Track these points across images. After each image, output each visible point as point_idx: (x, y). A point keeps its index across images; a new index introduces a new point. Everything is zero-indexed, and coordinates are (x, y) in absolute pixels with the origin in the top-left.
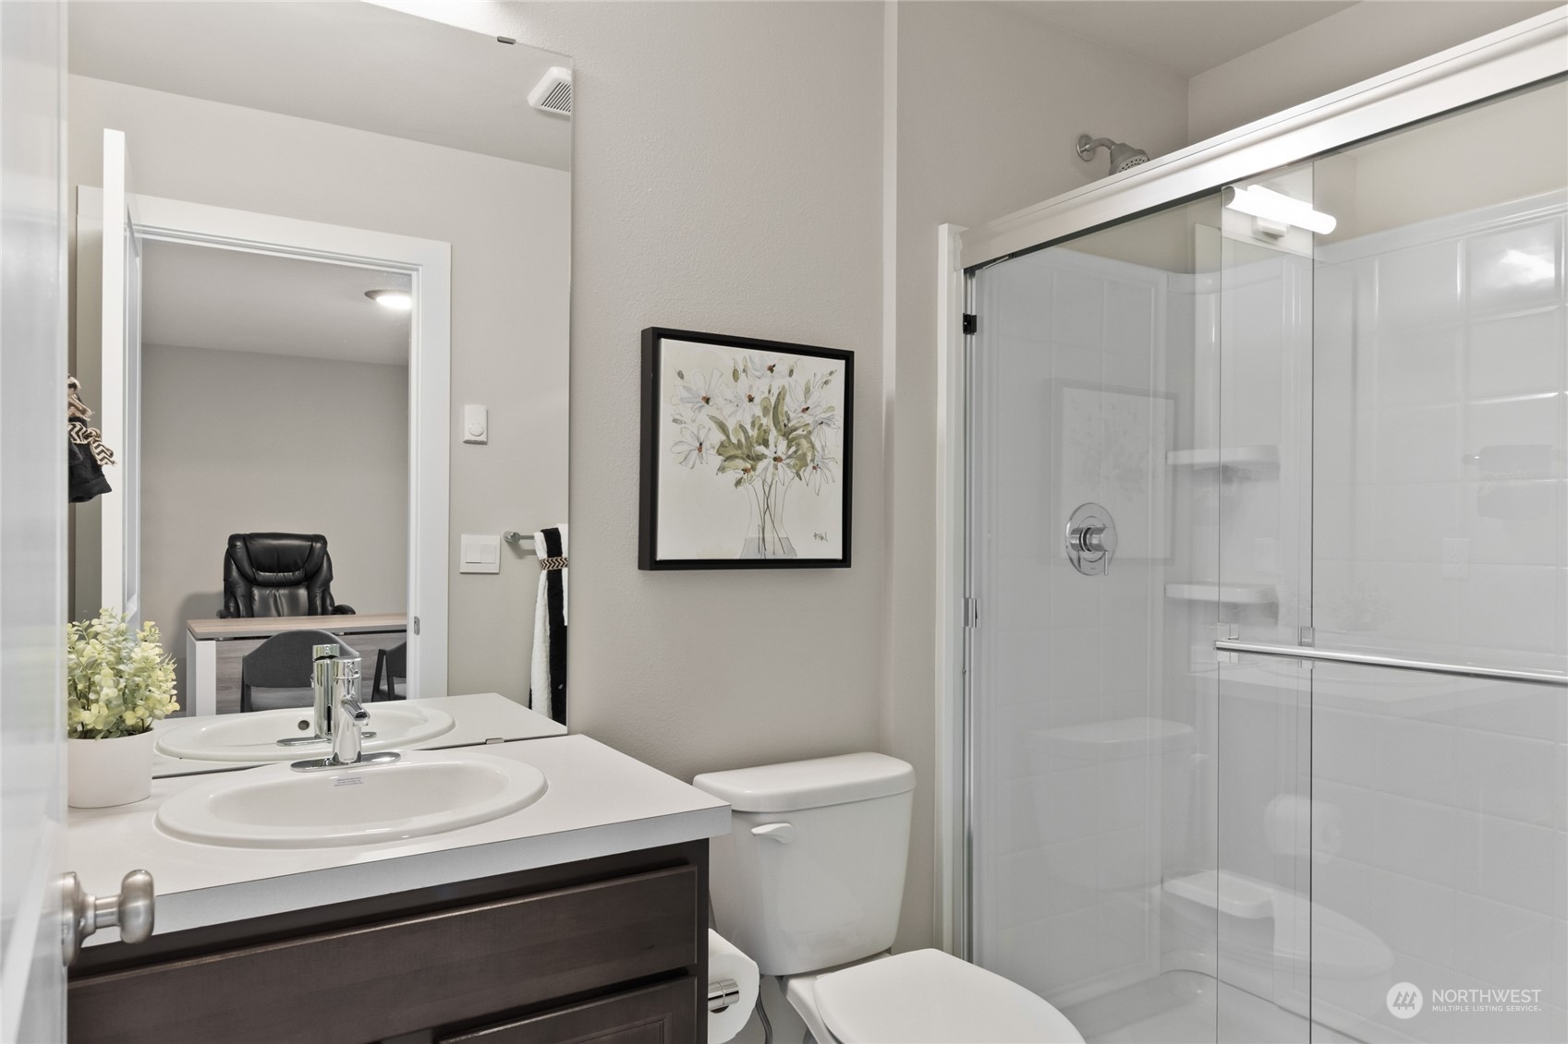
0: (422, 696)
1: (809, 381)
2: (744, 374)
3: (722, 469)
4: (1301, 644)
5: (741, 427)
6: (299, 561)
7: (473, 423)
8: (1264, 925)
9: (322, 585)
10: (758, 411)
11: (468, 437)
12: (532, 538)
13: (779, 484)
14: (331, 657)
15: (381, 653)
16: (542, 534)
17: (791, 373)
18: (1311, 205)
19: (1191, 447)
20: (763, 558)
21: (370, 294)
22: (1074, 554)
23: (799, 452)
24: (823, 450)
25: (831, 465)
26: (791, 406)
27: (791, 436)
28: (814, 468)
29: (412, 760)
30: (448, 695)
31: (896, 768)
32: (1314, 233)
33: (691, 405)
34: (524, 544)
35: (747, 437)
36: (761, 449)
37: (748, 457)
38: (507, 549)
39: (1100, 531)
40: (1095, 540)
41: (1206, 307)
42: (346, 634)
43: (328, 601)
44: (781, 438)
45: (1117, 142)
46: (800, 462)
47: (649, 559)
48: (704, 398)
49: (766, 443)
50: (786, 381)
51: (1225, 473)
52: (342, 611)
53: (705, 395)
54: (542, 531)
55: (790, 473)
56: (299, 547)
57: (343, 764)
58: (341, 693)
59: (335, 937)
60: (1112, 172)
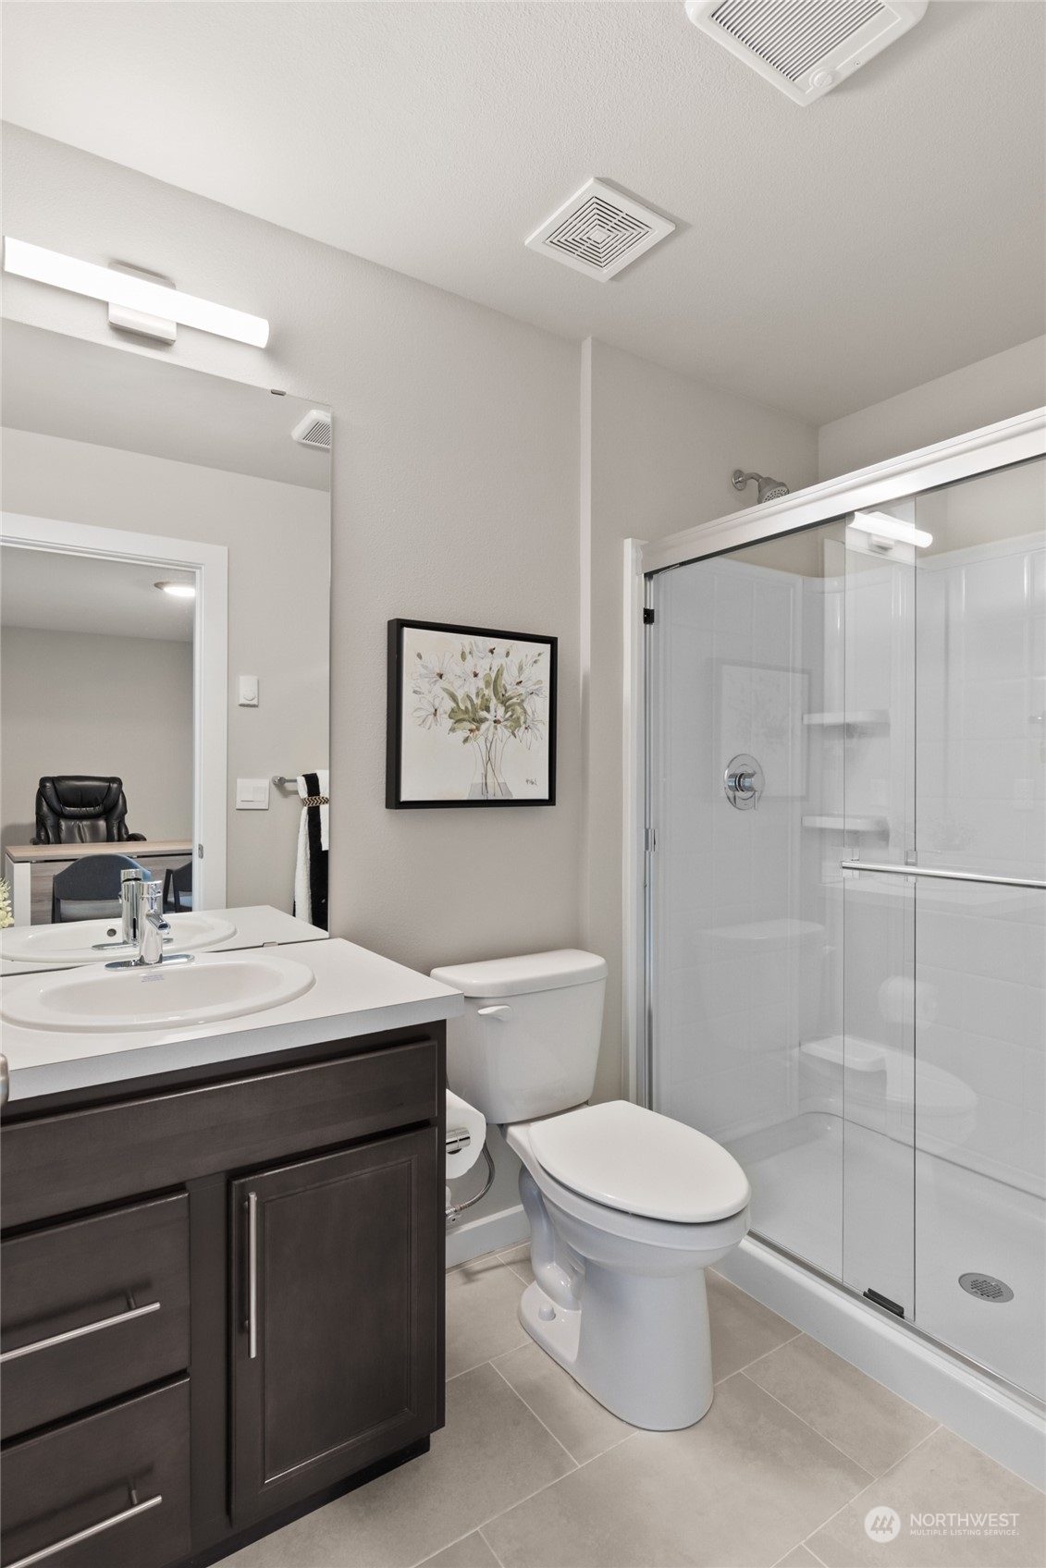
0: (205, 909)
1: (522, 660)
2: (470, 656)
3: (452, 730)
4: (907, 864)
5: (468, 696)
6: (99, 798)
7: (246, 690)
8: (878, 1077)
9: (118, 818)
10: (481, 684)
11: (243, 701)
12: (295, 781)
13: (498, 741)
14: (136, 879)
15: (169, 872)
16: (303, 778)
17: (508, 654)
18: (914, 525)
19: (822, 710)
20: (486, 798)
21: (159, 585)
22: (731, 794)
23: (514, 716)
24: (534, 715)
25: (540, 726)
26: (508, 680)
27: (507, 704)
28: (526, 728)
29: (203, 961)
30: (227, 907)
31: (590, 961)
32: (916, 547)
33: (427, 679)
34: (289, 786)
35: (473, 705)
36: (484, 714)
37: (474, 720)
38: (275, 790)
39: (751, 776)
40: (747, 782)
41: (833, 604)
42: (138, 857)
43: (123, 831)
44: (499, 705)
45: (764, 476)
46: (515, 724)
47: (394, 800)
48: (438, 674)
49: (487, 709)
50: (503, 661)
51: (848, 730)
52: (135, 838)
53: (438, 672)
54: (304, 776)
55: (507, 733)
56: (99, 787)
57: (148, 964)
58: (145, 908)
59: (147, 1101)
60: (760, 502)
